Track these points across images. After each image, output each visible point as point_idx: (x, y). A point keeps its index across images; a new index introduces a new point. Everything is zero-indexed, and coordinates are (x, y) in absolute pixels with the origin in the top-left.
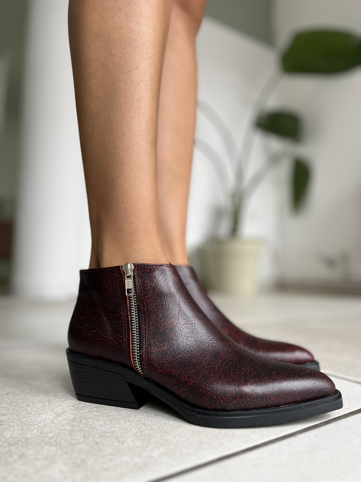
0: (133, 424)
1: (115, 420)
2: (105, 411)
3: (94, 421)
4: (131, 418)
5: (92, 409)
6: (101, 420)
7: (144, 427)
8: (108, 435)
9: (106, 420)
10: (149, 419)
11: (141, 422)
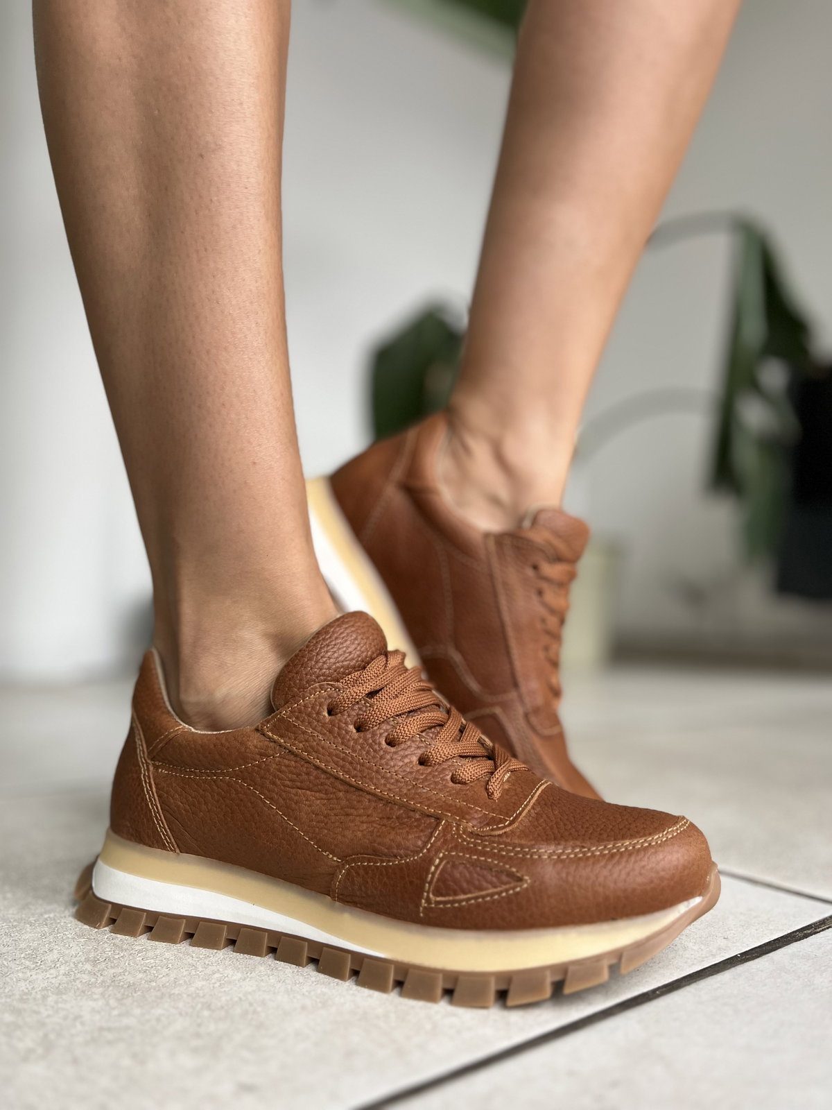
0: (181, 1005)
1: (135, 995)
2: (113, 971)
3: (79, 998)
4: (177, 989)
5: (80, 965)
6: (96, 997)
7: (206, 1013)
8: (109, 1036)
9: (109, 996)
10: (223, 990)
11: (202, 1000)
